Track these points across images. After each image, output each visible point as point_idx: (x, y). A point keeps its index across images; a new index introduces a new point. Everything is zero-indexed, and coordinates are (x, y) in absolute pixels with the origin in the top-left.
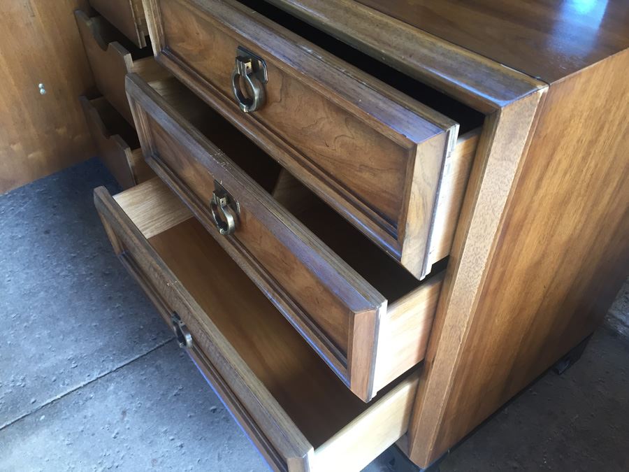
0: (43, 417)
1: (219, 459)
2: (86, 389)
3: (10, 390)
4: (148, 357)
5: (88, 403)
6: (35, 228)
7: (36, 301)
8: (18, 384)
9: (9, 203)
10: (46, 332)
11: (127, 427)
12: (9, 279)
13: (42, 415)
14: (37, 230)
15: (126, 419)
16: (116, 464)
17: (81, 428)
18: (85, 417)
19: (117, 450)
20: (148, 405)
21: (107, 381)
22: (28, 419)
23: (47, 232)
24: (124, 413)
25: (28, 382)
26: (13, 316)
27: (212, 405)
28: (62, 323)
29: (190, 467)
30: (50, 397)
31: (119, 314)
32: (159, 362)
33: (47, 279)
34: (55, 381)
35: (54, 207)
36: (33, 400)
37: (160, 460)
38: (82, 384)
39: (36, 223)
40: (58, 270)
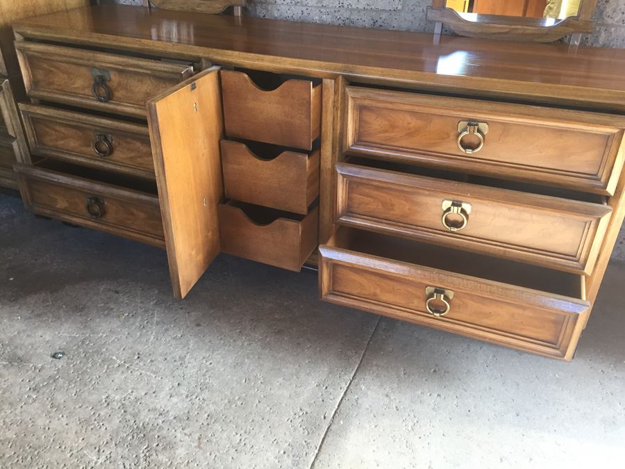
0: (342, 422)
1: (466, 391)
2: (349, 396)
3: (300, 420)
4: (364, 362)
5: (360, 401)
6: (184, 326)
7: (249, 366)
8: (301, 414)
9: (139, 319)
10: (280, 380)
11: (398, 401)
12: (208, 363)
13: (339, 421)
14: (187, 327)
15: (392, 398)
16: (415, 421)
17: (372, 415)
18: (367, 409)
19: (407, 415)
20: (396, 386)
21: (356, 385)
22: (333, 427)
23: (198, 325)
24: (387, 396)
25: (306, 409)
26: (244, 381)
27: (431, 369)
28: (284, 370)
29: (456, 402)
30: (332, 410)
31: (316, 349)
32: (374, 363)
33: (239, 352)
34: (323, 401)
35: (181, 309)
36: (323, 417)
37: (436, 407)
38: (342, 394)
39: (182, 323)
40: (239, 343)
